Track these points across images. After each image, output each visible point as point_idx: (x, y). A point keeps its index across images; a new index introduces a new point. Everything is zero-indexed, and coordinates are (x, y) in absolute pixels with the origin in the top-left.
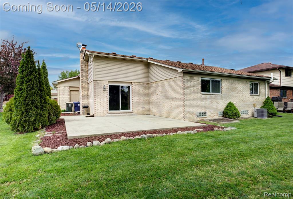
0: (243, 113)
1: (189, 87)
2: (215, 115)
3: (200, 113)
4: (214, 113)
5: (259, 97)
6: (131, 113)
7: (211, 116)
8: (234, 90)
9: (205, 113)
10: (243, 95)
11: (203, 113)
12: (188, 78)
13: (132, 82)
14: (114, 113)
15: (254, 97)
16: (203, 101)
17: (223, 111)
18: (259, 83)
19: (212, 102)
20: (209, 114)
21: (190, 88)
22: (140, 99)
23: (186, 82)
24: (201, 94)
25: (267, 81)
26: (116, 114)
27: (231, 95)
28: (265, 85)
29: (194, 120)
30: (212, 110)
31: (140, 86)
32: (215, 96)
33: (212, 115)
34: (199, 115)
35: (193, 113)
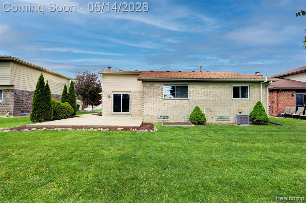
0: (221, 119)
1: (148, 93)
2: (179, 119)
3: (161, 116)
4: (178, 117)
5: (248, 102)
6: (130, 114)
7: (174, 119)
8: (207, 94)
9: (167, 116)
10: (220, 100)
11: (164, 116)
12: (148, 85)
13: (130, 91)
14: (116, 114)
15: (241, 101)
16: (165, 105)
17: (190, 115)
18: (249, 87)
19: (175, 107)
20: (172, 117)
21: (150, 94)
22: (137, 104)
23: (145, 89)
24: (162, 99)
25: (262, 83)
26: (117, 115)
27: (202, 100)
28: (260, 87)
29: (153, 122)
30: (176, 114)
31: (137, 94)
32: (180, 100)
33: (176, 119)
34: (159, 117)
35: (152, 116)
